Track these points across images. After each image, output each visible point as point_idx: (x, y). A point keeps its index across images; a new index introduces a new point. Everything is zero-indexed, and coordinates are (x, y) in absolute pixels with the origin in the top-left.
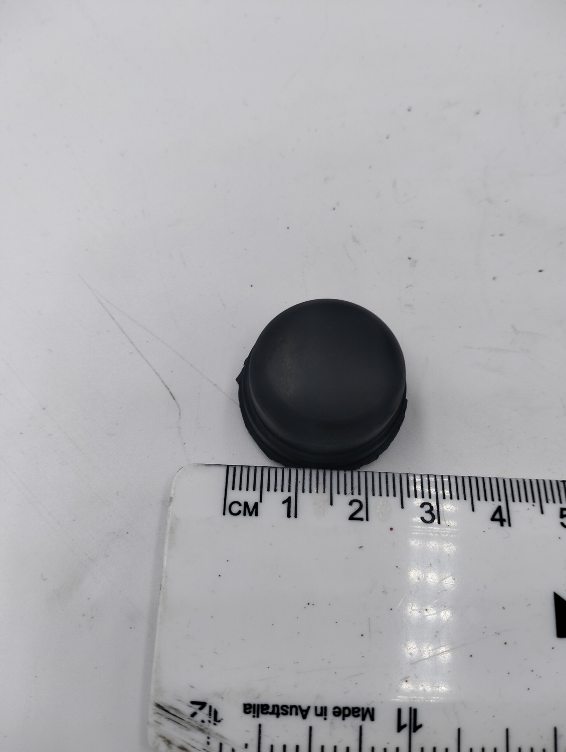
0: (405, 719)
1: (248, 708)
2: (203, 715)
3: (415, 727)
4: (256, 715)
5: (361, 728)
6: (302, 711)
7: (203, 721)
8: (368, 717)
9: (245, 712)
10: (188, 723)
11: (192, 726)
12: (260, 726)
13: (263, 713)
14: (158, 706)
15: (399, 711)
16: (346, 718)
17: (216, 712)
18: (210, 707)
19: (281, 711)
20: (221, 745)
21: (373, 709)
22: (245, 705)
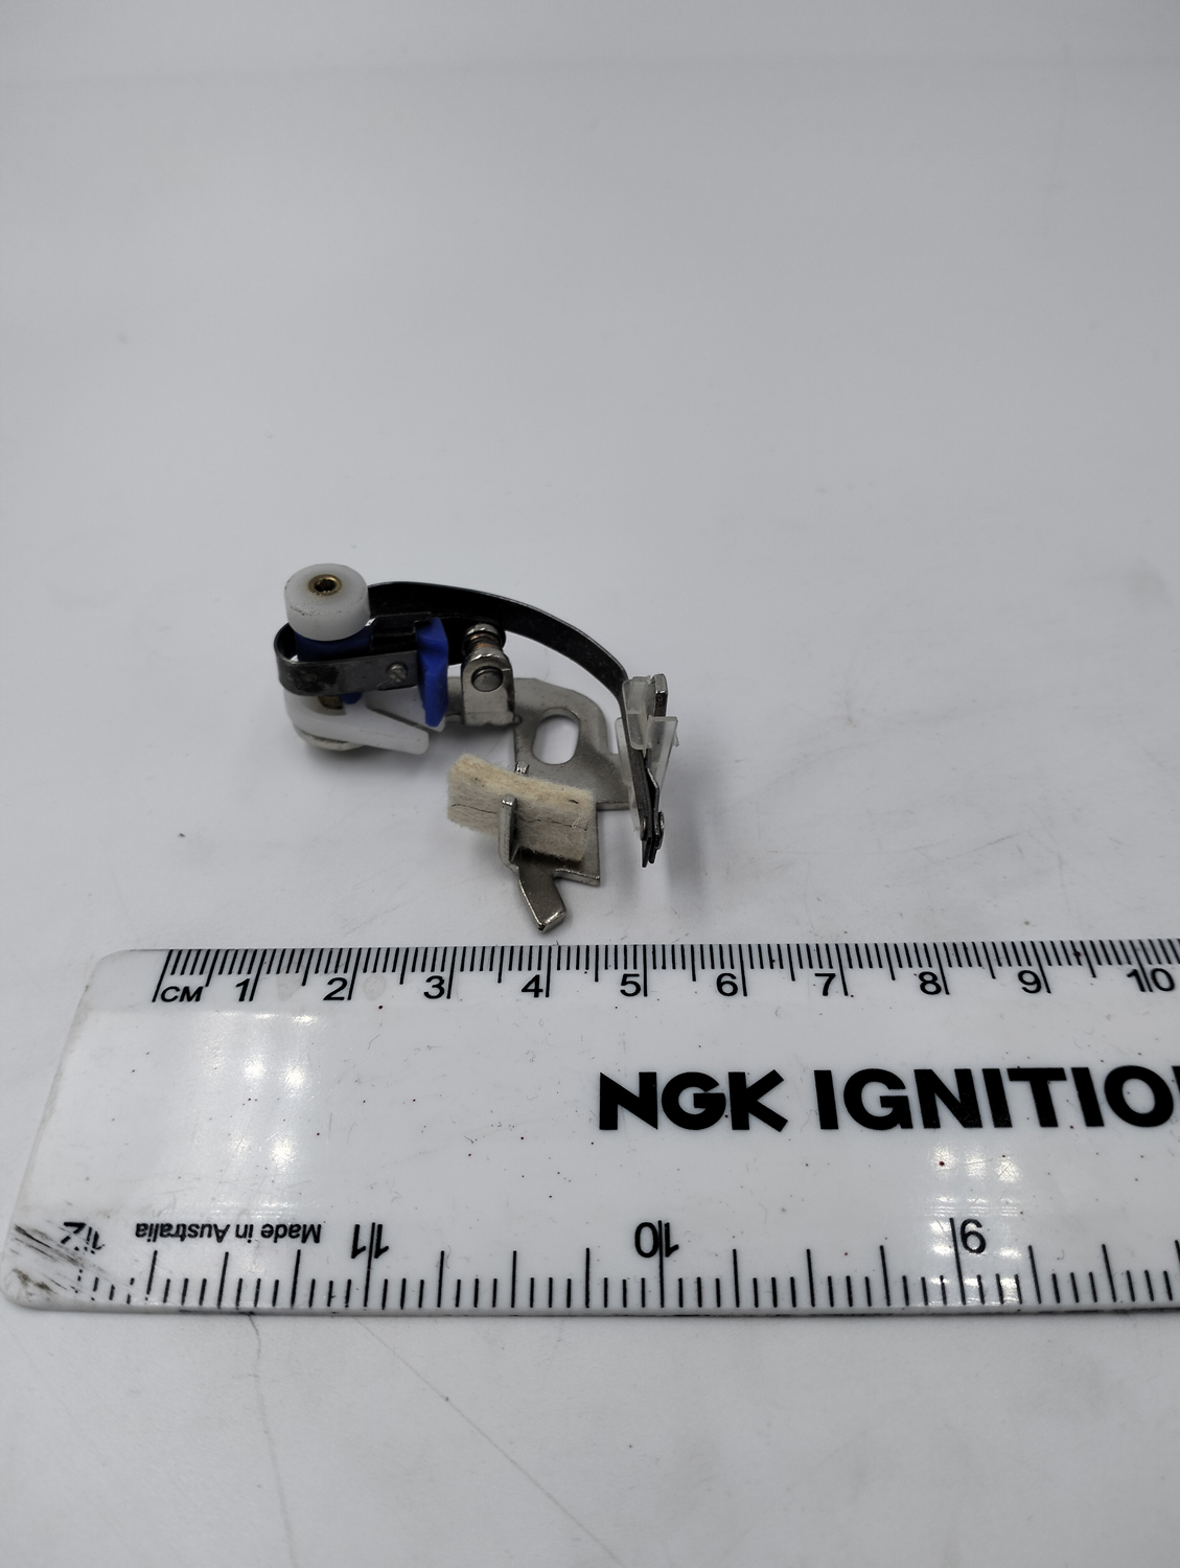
0: (364, 1240)
1: (141, 1230)
2: (78, 1240)
3: (378, 1250)
4: (152, 1238)
5: (299, 1252)
6: (217, 1231)
7: (77, 1249)
8: (311, 1238)
9: (138, 1235)
10: (57, 1251)
11: (61, 1255)
12: (156, 1253)
13: (162, 1235)
14: (19, 1229)
15: (357, 1228)
16: (279, 1240)
17: (97, 1236)
18: (90, 1229)
19: (188, 1232)
20: (97, 1280)
21: (319, 1226)
22: (138, 1226)
